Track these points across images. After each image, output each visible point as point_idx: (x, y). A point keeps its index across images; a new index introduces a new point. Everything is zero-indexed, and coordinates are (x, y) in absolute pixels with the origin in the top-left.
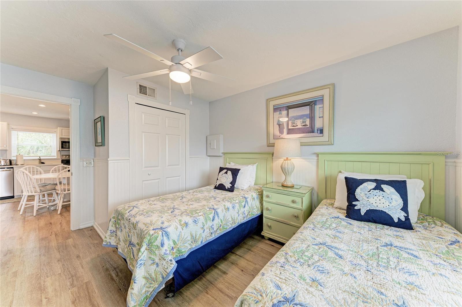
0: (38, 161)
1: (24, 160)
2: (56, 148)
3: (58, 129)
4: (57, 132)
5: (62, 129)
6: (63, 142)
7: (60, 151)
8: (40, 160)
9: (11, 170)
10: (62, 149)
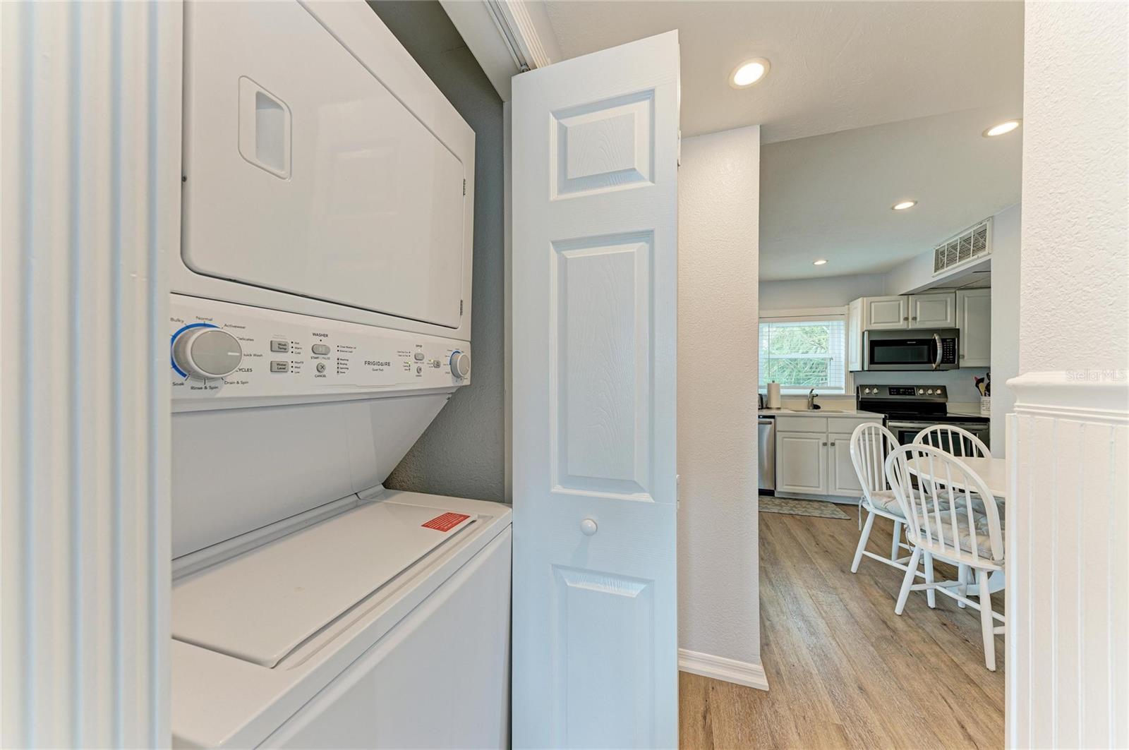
0: (805, 401)
1: (782, 396)
2: (843, 363)
3: (858, 304)
4: (848, 314)
5: (871, 303)
6: (874, 344)
7: (853, 374)
8: (813, 399)
9: (770, 423)
10: (872, 365)
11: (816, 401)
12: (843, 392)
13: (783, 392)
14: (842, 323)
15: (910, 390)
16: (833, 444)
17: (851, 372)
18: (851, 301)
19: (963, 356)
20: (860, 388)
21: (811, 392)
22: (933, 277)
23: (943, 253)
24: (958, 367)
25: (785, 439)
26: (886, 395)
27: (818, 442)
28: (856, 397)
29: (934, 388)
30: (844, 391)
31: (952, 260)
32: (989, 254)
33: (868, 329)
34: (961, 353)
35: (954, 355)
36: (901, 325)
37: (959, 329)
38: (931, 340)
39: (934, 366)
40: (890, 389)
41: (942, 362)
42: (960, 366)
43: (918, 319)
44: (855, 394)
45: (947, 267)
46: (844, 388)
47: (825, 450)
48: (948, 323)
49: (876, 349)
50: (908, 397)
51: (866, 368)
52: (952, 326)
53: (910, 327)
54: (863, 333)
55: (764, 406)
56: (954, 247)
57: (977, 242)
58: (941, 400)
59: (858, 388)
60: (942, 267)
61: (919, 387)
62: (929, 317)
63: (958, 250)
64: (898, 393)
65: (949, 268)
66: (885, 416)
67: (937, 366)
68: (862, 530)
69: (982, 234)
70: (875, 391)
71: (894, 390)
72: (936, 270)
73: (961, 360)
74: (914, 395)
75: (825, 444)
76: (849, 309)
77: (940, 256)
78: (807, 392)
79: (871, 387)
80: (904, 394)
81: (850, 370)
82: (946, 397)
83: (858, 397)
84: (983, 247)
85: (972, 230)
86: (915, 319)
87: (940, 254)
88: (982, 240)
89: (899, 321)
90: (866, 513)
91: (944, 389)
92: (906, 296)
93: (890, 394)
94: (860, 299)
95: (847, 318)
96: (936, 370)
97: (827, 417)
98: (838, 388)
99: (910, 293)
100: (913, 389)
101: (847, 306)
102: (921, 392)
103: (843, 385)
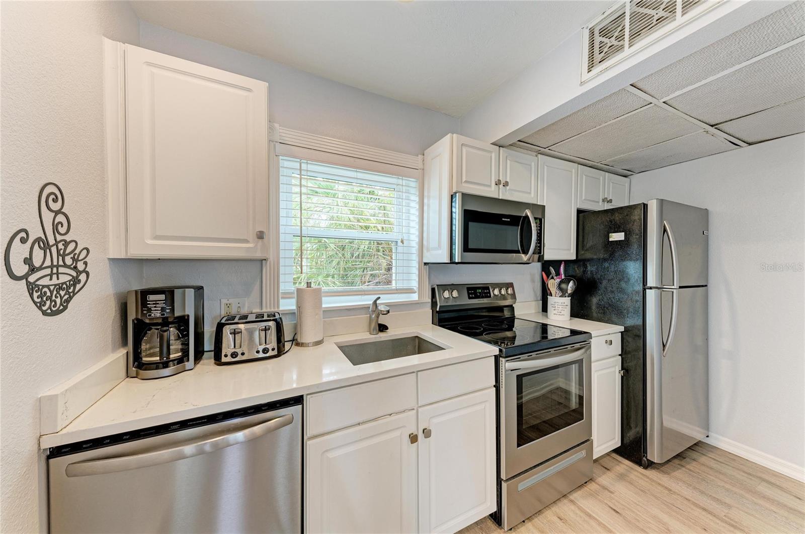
0: (365, 318)
2: (415, 250)
3: (444, 146)
4: (425, 167)
6: (470, 216)
7: (428, 267)
8: (377, 316)
10: (465, 255)
12: (415, 297)
13: (328, 303)
14: (412, 183)
15: (485, 290)
17: (425, 264)
18: (425, 150)
19: (546, 245)
20: (436, 291)
26: (465, 300)
27: (401, 436)
28: (430, 305)
29: (506, 286)
30: (416, 295)
33: (460, 191)
34: (544, 241)
36: (492, 191)
37: (544, 207)
38: (522, 218)
39: (525, 256)
40: (469, 289)
41: (534, 252)
42: (545, 257)
43: (509, 186)
44: (430, 301)
45: (608, 59)
46: (417, 290)
48: (531, 198)
49: (473, 225)
50: (485, 301)
51: (455, 259)
53: (501, 197)
54: (452, 197)
58: (509, 303)
59: (433, 290)
60: (601, 61)
61: (494, 285)
62: (519, 186)
64: (476, 297)
65: (613, 61)
67: (530, 257)
70: (455, 294)
71: (473, 291)
72: (591, 67)
73: (544, 251)
74: (490, 297)
75: (413, 438)
76: (425, 158)
78: (368, 301)
79: (450, 288)
80: (481, 296)
81: (426, 261)
82: (515, 299)
83: (434, 304)
86: (505, 185)
89: (490, 185)
91: (514, 286)
92: (497, 147)
93: (470, 298)
94: (449, 135)
98: (410, 291)
99: (501, 143)
100: (488, 288)
101: (420, 157)
102: (496, 292)
103: (414, 284)
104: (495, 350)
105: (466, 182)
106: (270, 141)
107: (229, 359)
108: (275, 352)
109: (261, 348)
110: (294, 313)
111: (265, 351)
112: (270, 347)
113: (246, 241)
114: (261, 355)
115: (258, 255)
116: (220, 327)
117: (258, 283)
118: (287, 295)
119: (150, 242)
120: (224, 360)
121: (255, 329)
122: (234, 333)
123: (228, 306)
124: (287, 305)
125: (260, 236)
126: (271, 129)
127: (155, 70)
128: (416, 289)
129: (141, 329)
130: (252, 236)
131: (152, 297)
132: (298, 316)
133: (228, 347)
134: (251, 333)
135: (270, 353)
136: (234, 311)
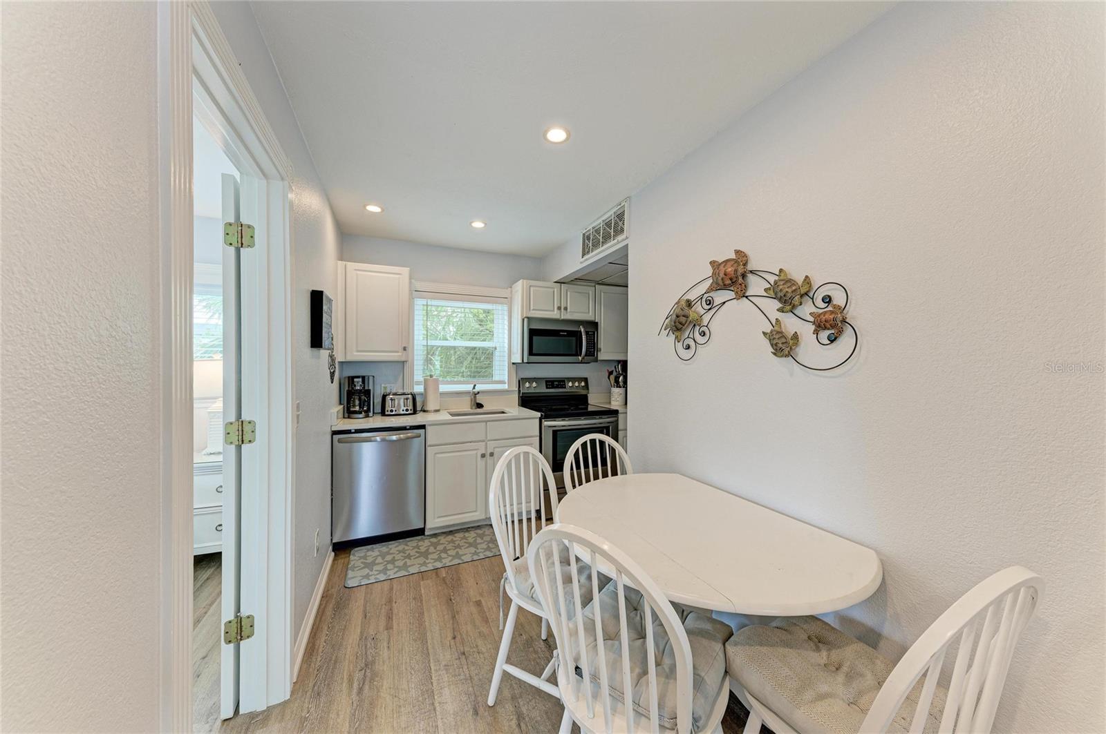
0: (468, 400)
2: (506, 354)
3: (519, 286)
4: (511, 298)
5: (530, 286)
6: (533, 333)
7: (515, 366)
8: (475, 397)
9: (419, 436)
10: (531, 357)
11: (480, 399)
12: (506, 387)
13: (443, 388)
14: (506, 308)
15: (560, 383)
16: (492, 454)
17: (513, 363)
18: (513, 284)
19: (600, 350)
20: (521, 382)
21: (474, 388)
22: (581, 263)
23: (588, 238)
24: (596, 360)
25: (438, 455)
26: (543, 389)
27: (477, 454)
28: (517, 392)
29: (580, 380)
30: (507, 385)
31: (596, 245)
32: (627, 238)
33: (529, 315)
34: (599, 347)
35: (594, 348)
36: (555, 315)
37: (597, 323)
38: (577, 331)
39: (580, 358)
40: (547, 382)
41: (586, 355)
42: (599, 358)
43: (569, 310)
44: (517, 389)
45: (592, 251)
47: (484, 463)
48: (589, 317)
49: (535, 338)
50: (561, 390)
51: (525, 361)
52: (592, 319)
53: (562, 318)
54: (523, 320)
55: (419, 408)
56: (597, 231)
57: (615, 226)
58: (583, 392)
59: (519, 381)
60: (588, 252)
61: (570, 379)
62: (578, 308)
63: (601, 233)
64: (553, 387)
65: (595, 253)
66: (542, 415)
67: (583, 358)
68: (504, 629)
69: (620, 216)
70: (534, 384)
71: (550, 383)
72: (583, 255)
73: (599, 353)
74: (565, 388)
75: (483, 456)
76: (511, 292)
77: (586, 241)
78: (469, 387)
79: (530, 380)
80: (557, 387)
81: (512, 361)
82: (588, 389)
83: (519, 391)
84: (622, 230)
85: (612, 212)
86: (566, 309)
87: (586, 238)
88: (620, 223)
89: (554, 311)
90: (508, 601)
91: (586, 380)
92: (559, 284)
93: (547, 388)
94: (521, 281)
95: (508, 300)
96: (581, 363)
97: (486, 422)
98: (502, 382)
99: (562, 281)
100: (564, 381)
101: (509, 289)
102: (570, 384)
103: (506, 378)
104: (539, 414)
105: (533, 310)
106: (410, 290)
107: (389, 413)
108: (412, 412)
109: (405, 409)
110: (422, 394)
111: (407, 410)
112: (409, 408)
113: (398, 352)
114: (405, 412)
115: (403, 359)
116: (384, 397)
117: (401, 376)
118: (418, 383)
119: (355, 353)
120: (387, 413)
121: (400, 399)
122: (392, 399)
123: (385, 388)
124: (419, 389)
125: (405, 349)
126: (410, 283)
127: (358, 272)
128: (506, 381)
129: (351, 394)
130: (401, 349)
131: (355, 380)
132: (424, 395)
133: (388, 407)
134: (399, 400)
135: (409, 412)
136: (388, 391)
